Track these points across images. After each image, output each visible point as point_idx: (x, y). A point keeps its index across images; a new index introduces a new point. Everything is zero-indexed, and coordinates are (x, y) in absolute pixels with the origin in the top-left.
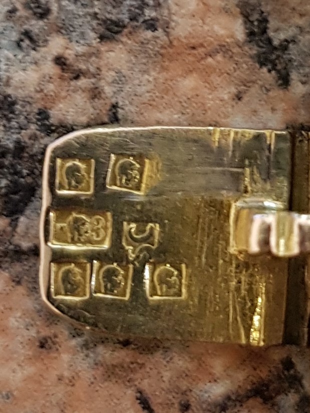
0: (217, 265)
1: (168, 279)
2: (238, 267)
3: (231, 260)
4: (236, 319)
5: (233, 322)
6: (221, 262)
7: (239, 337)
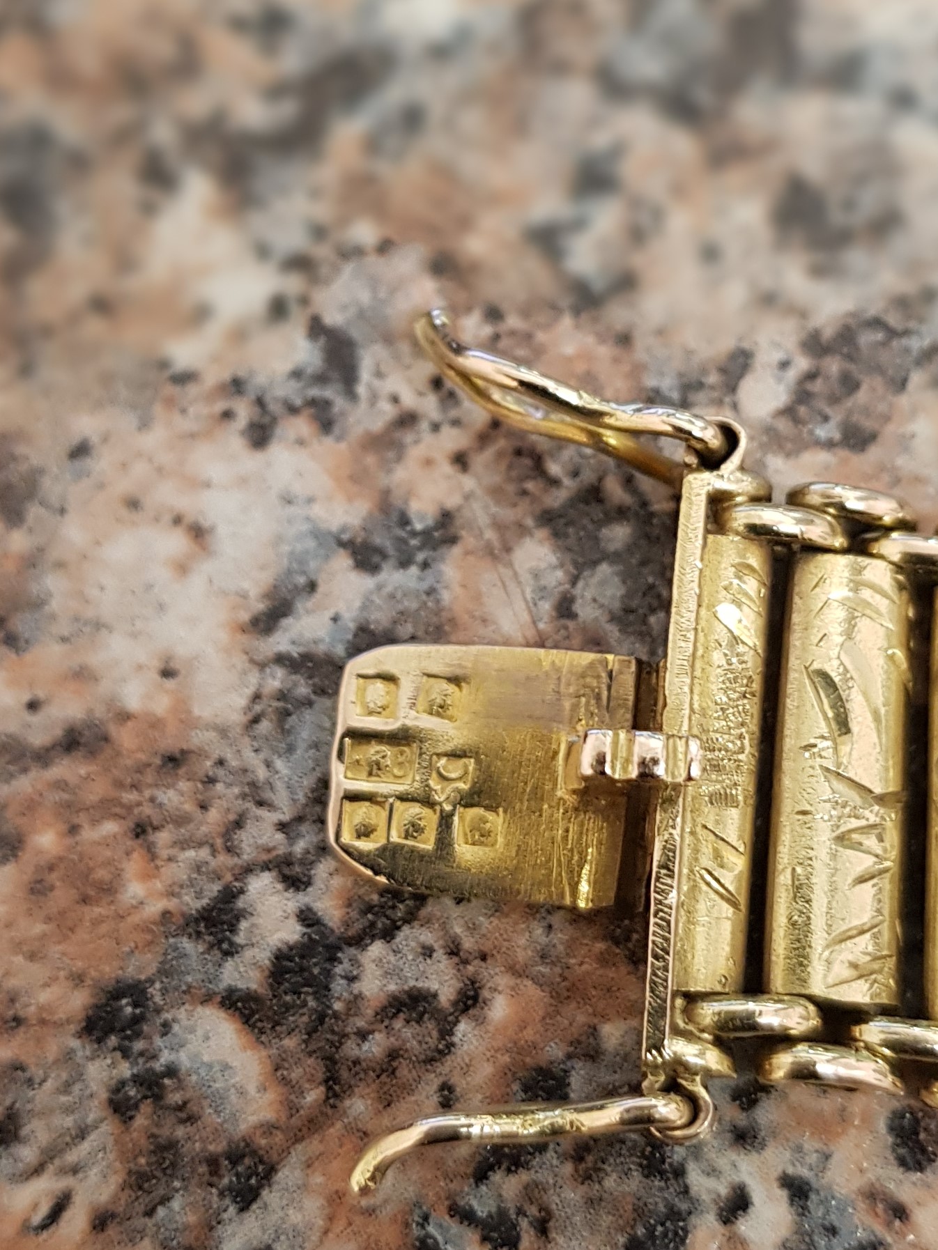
0: (541, 810)
1: (482, 825)
2: (566, 811)
3: (558, 804)
4: (560, 874)
5: (556, 880)
6: (546, 806)
7: (562, 895)
